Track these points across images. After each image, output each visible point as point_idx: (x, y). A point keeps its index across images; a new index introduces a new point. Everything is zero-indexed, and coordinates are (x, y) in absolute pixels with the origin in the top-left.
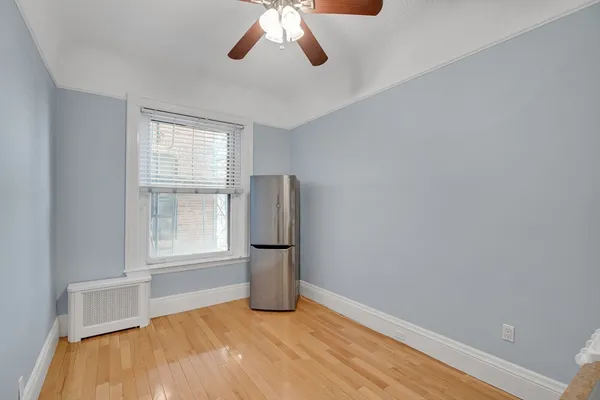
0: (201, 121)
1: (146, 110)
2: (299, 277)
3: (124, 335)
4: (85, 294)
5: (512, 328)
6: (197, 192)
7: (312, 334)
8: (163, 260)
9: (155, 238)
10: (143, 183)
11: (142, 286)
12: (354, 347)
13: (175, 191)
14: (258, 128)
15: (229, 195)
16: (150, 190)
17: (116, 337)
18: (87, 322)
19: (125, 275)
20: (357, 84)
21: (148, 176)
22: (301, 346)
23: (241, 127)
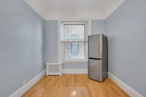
1: (62, 22)
2: (107, 70)
4: (49, 65)
6: (74, 42)
11: (60, 65)
13: (69, 42)
14: (93, 21)
16: (63, 42)
18: (49, 72)
19: (57, 62)
23: (87, 22)
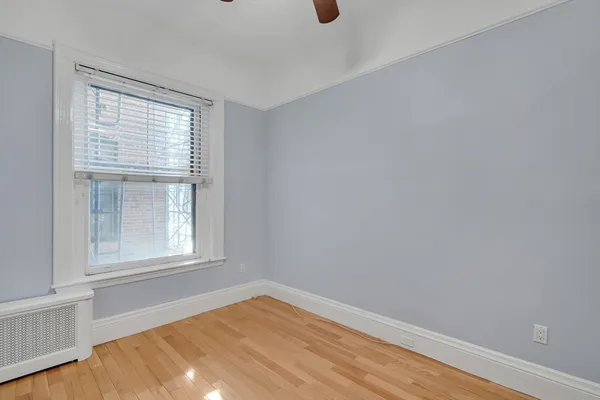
0: (159, 91)
1: (81, 68)
3: (54, 373)
5: (546, 328)
6: (154, 180)
7: (307, 348)
8: (109, 269)
9: (94, 240)
10: (78, 167)
11: (80, 305)
12: (362, 361)
13: (125, 178)
14: (228, 104)
15: (194, 186)
16: (90, 176)
17: (44, 378)
19: (53, 292)
20: (353, 59)
21: (86, 157)
22: (299, 365)
23: (210, 103)
